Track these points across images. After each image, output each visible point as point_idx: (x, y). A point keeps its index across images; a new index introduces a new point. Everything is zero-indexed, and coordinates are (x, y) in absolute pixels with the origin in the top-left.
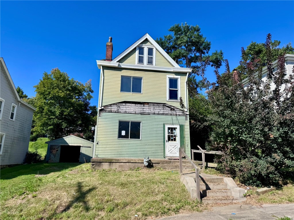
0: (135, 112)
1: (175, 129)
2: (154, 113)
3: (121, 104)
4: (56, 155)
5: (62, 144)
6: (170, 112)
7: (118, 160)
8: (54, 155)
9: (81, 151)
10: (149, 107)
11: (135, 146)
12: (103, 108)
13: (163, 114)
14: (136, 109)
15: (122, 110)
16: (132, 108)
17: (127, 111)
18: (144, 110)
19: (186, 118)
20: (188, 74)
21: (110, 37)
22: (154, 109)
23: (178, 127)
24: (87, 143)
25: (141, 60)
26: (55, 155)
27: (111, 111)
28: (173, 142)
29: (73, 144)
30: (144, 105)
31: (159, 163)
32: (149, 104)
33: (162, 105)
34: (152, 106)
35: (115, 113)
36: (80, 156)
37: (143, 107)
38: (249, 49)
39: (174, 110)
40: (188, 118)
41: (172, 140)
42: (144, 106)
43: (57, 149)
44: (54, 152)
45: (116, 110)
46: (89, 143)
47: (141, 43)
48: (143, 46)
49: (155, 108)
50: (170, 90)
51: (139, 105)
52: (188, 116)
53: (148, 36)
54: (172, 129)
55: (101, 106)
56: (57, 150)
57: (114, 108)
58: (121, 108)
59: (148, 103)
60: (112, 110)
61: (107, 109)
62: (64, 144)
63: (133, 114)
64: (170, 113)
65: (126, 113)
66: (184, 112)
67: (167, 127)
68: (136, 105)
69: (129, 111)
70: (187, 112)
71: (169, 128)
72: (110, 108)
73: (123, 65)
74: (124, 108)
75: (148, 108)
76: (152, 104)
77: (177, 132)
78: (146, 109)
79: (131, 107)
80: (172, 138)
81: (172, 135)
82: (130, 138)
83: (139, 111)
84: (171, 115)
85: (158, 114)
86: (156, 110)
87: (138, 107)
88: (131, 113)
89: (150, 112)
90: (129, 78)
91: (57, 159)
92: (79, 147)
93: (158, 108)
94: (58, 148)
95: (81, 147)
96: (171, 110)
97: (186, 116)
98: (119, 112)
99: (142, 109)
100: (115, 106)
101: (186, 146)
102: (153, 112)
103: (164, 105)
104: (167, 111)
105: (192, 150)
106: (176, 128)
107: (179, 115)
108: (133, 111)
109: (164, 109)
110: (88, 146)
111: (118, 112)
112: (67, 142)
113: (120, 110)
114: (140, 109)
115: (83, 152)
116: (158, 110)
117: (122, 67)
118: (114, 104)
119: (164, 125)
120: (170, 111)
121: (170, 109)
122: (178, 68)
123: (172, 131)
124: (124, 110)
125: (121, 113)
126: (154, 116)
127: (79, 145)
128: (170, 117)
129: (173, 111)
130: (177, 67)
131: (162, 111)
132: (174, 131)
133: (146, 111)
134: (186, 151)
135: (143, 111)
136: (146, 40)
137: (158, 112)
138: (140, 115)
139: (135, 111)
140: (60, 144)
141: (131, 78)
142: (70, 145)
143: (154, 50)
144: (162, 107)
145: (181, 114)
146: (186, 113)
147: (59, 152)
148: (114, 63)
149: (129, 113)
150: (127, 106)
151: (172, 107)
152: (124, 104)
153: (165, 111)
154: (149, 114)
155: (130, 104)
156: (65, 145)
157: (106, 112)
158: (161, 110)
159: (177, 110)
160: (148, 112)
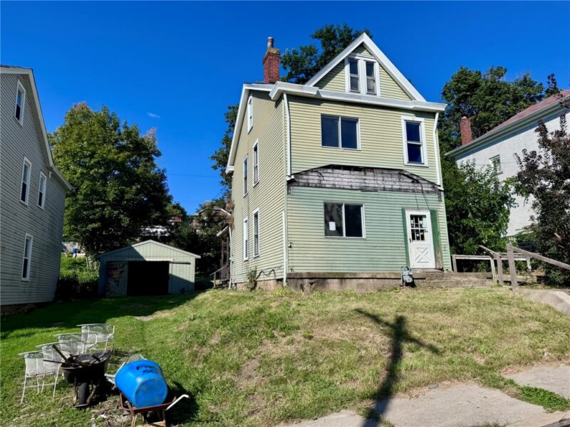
0: (351, 186)
1: (421, 217)
2: (384, 188)
3: (325, 171)
4: (120, 282)
5: (130, 259)
6: (411, 186)
7: (355, 274)
8: (115, 282)
9: (170, 272)
10: (374, 176)
11: (356, 250)
12: (293, 177)
13: (400, 190)
14: (353, 180)
15: (328, 182)
16: (345, 178)
17: (336, 183)
18: (367, 181)
19: (440, 197)
20: (437, 115)
21: (270, 38)
22: (383, 180)
23: (428, 214)
24: (182, 255)
25: (354, 84)
26: (117, 282)
27: (308, 184)
28: (420, 242)
29: (153, 257)
30: (365, 173)
31: (424, 279)
32: (375, 170)
33: (397, 172)
34: (379, 175)
35: (316, 187)
36: (170, 281)
37: (364, 177)
38: (455, 80)
39: (418, 182)
40: (443, 198)
41: (418, 238)
42: (365, 175)
43: (121, 270)
44: (116, 274)
45: (316, 182)
46: (185, 255)
47: (353, 52)
48: (357, 58)
49: (385, 179)
50: (408, 145)
51: (356, 172)
52: (442, 194)
53: (365, 38)
54: (416, 218)
55: (289, 174)
56: (122, 272)
57: (313, 178)
58: (325, 178)
59: (372, 169)
60: (310, 181)
61: (301, 181)
62: (134, 259)
63: (347, 189)
64: (411, 188)
65: (334, 187)
66: (436, 186)
67: (408, 214)
68: (352, 172)
69: (340, 183)
70: (440, 186)
71: (412, 217)
72: (305, 177)
73: (325, 93)
74: (331, 178)
75: (372, 178)
76: (379, 171)
77: (427, 223)
78: (371, 180)
79: (342, 176)
80: (418, 235)
81: (417, 228)
82: (347, 235)
83: (358, 184)
84: (413, 191)
85: (392, 190)
86: (387, 183)
87: (354, 177)
88: (343, 189)
89: (377, 185)
90: (334, 119)
91: (123, 289)
92: (165, 265)
93: (390, 179)
94: (123, 266)
95: (170, 265)
96: (413, 182)
97: (438, 194)
98: (323, 186)
99: (363, 181)
100: (314, 174)
101: (443, 249)
102: (382, 186)
103: (401, 173)
104: (407, 183)
105: (454, 255)
106: (425, 216)
107: (428, 192)
108: (346, 184)
109: (401, 180)
110: (185, 261)
111: (320, 186)
112: (141, 254)
113: (323, 182)
114: (358, 181)
115: (174, 274)
116: (391, 183)
117: (323, 96)
118: (312, 170)
119: (403, 211)
120: (411, 184)
121: (410, 180)
122: (422, 103)
123: (416, 222)
124: (331, 183)
125: (326, 188)
126: (383, 193)
127: (165, 260)
128: (411, 196)
129: (416, 185)
130: (420, 102)
131: (398, 183)
132: (420, 222)
133: (370, 185)
134: (444, 258)
135: (365, 185)
136: (362, 47)
137: (390, 187)
138: (359, 192)
139: (350, 184)
140: (127, 259)
141: (338, 120)
142: (147, 260)
143: (376, 66)
144: (397, 176)
145: (430, 189)
146: (439, 188)
147: (125, 274)
148: (309, 89)
149: (340, 188)
150: (336, 175)
151: (415, 177)
152: (330, 171)
153: (402, 184)
154: (375, 190)
155: (341, 171)
156: (138, 259)
157: (299, 186)
158: (395, 182)
159: (423, 182)
160: (373, 185)
